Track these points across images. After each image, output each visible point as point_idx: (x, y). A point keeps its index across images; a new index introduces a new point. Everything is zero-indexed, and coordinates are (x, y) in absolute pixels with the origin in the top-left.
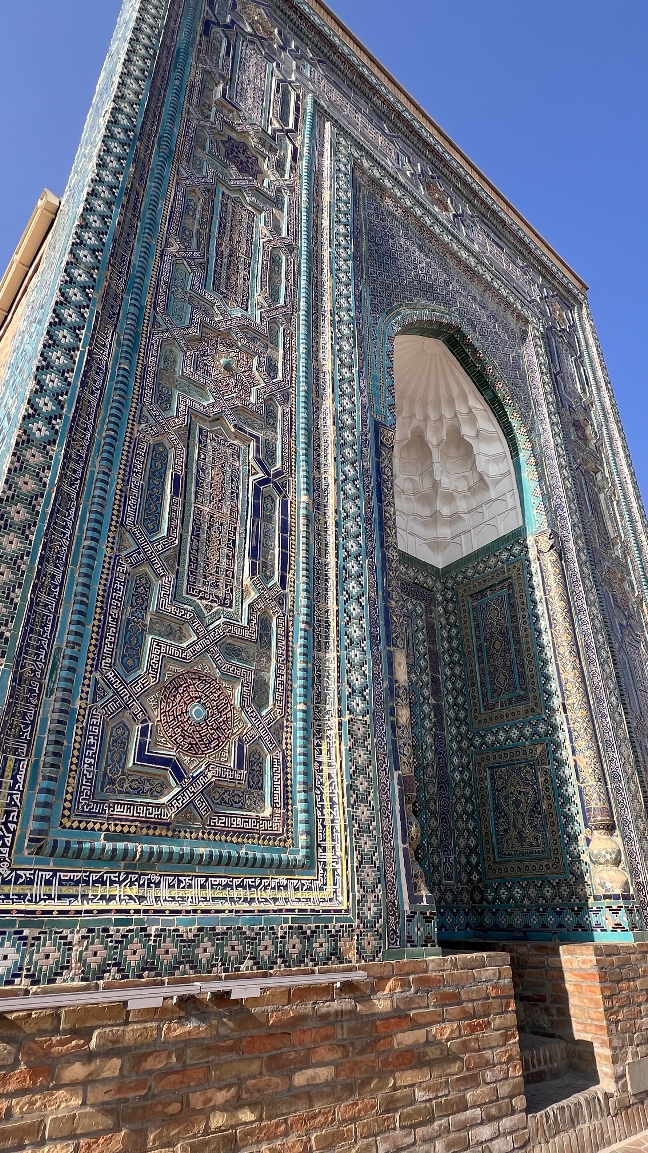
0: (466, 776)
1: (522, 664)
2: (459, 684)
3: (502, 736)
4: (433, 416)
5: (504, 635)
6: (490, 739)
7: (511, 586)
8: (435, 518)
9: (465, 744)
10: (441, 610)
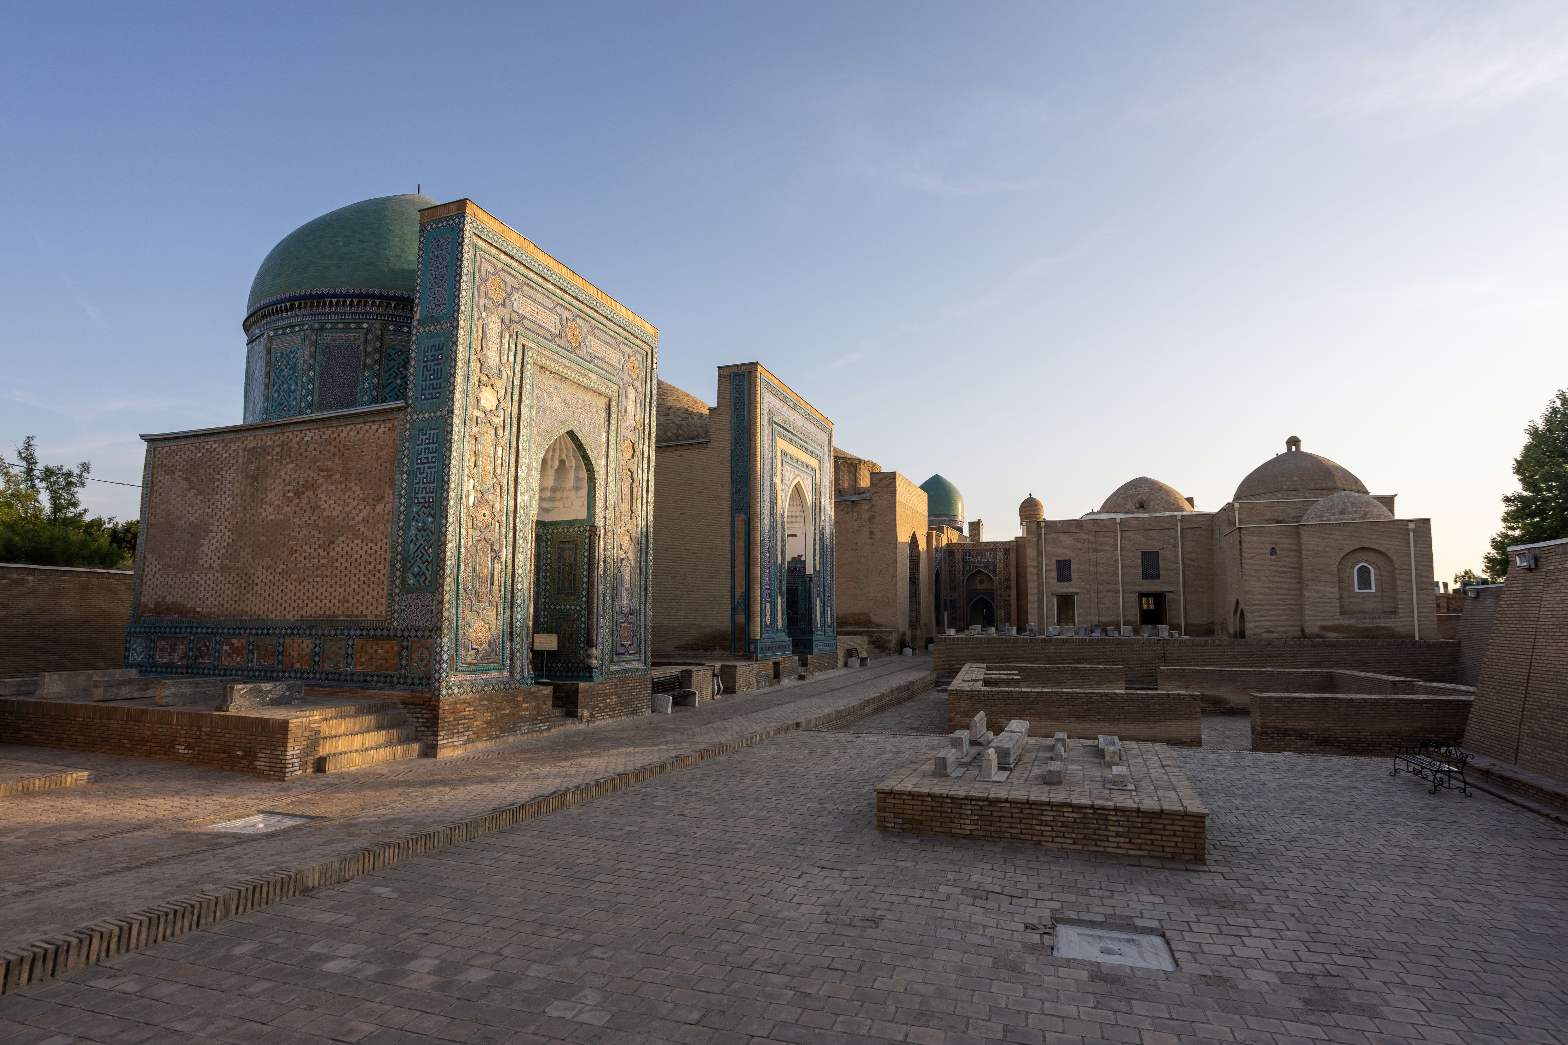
0: (546, 620)
1: (575, 580)
2: (548, 580)
3: (563, 607)
5: (571, 565)
6: (558, 607)
7: (576, 545)
9: (547, 607)
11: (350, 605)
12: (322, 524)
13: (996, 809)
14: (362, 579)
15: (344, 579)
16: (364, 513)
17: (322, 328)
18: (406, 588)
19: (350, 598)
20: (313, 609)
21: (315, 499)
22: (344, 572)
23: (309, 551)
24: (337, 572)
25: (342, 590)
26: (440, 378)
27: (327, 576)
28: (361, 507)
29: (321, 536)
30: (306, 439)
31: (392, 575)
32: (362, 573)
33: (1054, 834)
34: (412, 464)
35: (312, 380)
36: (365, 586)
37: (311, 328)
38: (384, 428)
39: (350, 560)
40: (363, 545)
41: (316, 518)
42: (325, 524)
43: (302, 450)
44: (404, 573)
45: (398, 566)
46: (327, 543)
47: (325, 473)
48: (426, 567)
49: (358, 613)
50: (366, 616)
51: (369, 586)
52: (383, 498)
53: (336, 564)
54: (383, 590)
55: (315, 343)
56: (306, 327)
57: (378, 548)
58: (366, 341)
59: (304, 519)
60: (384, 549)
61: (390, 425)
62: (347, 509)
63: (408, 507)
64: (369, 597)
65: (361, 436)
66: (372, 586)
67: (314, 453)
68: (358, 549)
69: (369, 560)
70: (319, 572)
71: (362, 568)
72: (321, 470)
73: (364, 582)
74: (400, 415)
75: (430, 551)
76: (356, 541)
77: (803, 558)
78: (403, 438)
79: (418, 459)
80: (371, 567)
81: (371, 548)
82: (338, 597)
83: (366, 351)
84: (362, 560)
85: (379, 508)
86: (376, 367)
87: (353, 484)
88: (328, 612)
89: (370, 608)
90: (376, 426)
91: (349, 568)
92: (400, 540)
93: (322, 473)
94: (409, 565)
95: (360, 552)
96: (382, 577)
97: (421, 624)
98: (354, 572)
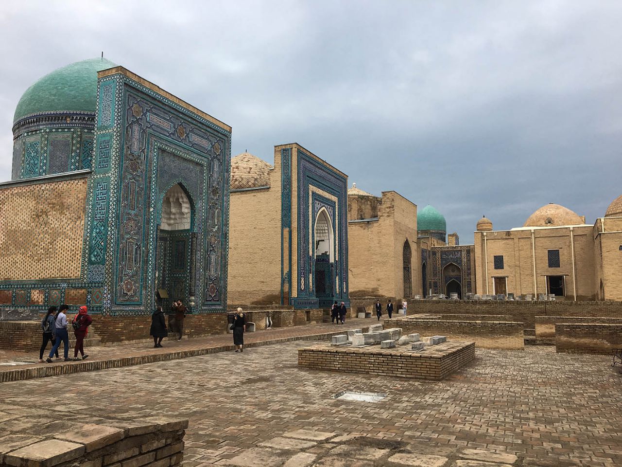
1: (184, 261)
2: (170, 261)
4: (172, 195)
5: (182, 253)
7: (185, 242)
8: (170, 219)
9: (169, 275)
10: (168, 242)
11: (63, 272)
12: (50, 231)
13: (349, 357)
14: (69, 258)
15: (60, 259)
16: (71, 226)
17: (51, 131)
18: (91, 262)
19: (63, 268)
20: (45, 275)
21: (47, 219)
22: (60, 255)
23: (43, 245)
24: (57, 255)
25: (59, 264)
26: (108, 157)
27: (52, 257)
28: (68, 222)
29: (49, 237)
30: (42, 188)
31: (84, 256)
32: (69, 256)
33: (374, 368)
34: (94, 201)
35: (45, 158)
36: (71, 262)
37: (45, 131)
38: (81, 182)
39: (63, 249)
40: (70, 241)
41: (47, 228)
42: (52, 231)
43: (40, 194)
44: (90, 255)
45: (87, 251)
46: (52, 241)
47: (51, 206)
48: (101, 252)
49: (67, 275)
50: (71, 277)
51: (72, 262)
52: (80, 218)
53: (56, 251)
54: (79, 263)
55: (47, 139)
56: (42, 131)
57: (77, 243)
58: (73, 138)
59: (41, 229)
60: (80, 243)
61: (84, 181)
62: (62, 223)
63: (92, 222)
64: (72, 268)
65: (69, 186)
66: (74, 262)
67: (46, 195)
68: (68, 243)
69: (73, 249)
70: (48, 256)
71: (69, 253)
72: (50, 204)
73: (70, 260)
74: (88, 176)
75: (102, 244)
76: (66, 240)
77: (328, 254)
78: (90, 188)
79: (97, 198)
80: (73, 253)
81: (74, 243)
82: (57, 268)
83: (72, 143)
84: (70, 249)
85: (78, 223)
86: (78, 151)
87: (65, 211)
88: (52, 276)
89: (73, 273)
90: (77, 182)
91: (63, 253)
92: (88, 239)
93: (50, 206)
94: (92, 251)
95: (68, 245)
96: (79, 257)
97: (98, 280)
98: (65, 255)
